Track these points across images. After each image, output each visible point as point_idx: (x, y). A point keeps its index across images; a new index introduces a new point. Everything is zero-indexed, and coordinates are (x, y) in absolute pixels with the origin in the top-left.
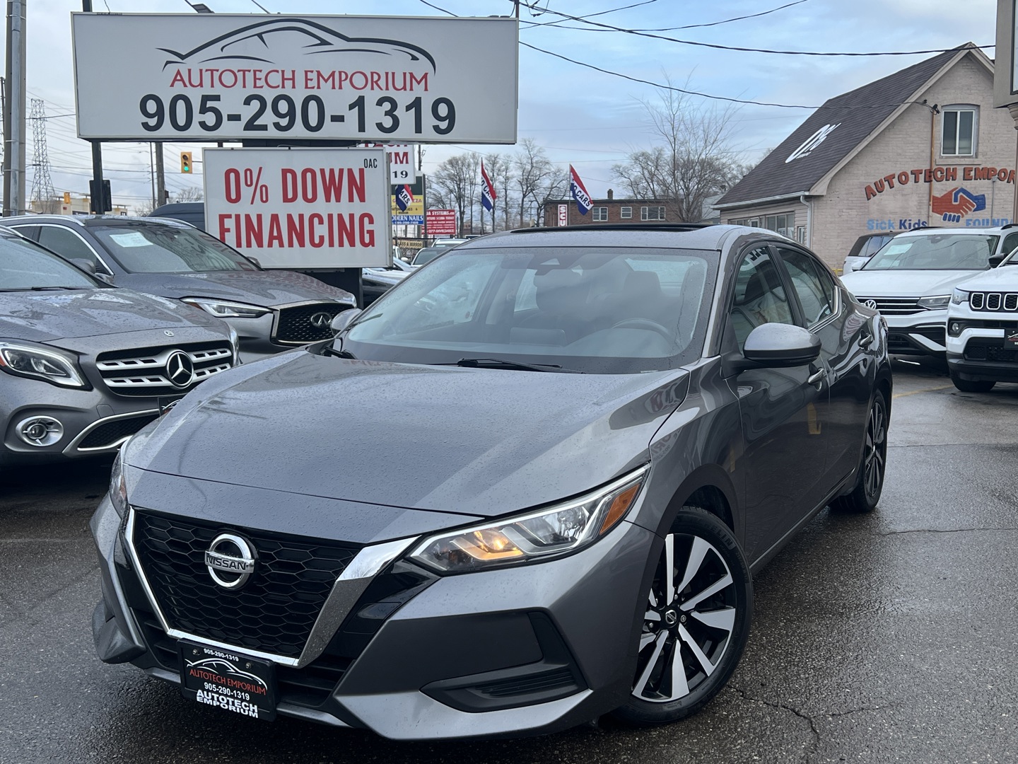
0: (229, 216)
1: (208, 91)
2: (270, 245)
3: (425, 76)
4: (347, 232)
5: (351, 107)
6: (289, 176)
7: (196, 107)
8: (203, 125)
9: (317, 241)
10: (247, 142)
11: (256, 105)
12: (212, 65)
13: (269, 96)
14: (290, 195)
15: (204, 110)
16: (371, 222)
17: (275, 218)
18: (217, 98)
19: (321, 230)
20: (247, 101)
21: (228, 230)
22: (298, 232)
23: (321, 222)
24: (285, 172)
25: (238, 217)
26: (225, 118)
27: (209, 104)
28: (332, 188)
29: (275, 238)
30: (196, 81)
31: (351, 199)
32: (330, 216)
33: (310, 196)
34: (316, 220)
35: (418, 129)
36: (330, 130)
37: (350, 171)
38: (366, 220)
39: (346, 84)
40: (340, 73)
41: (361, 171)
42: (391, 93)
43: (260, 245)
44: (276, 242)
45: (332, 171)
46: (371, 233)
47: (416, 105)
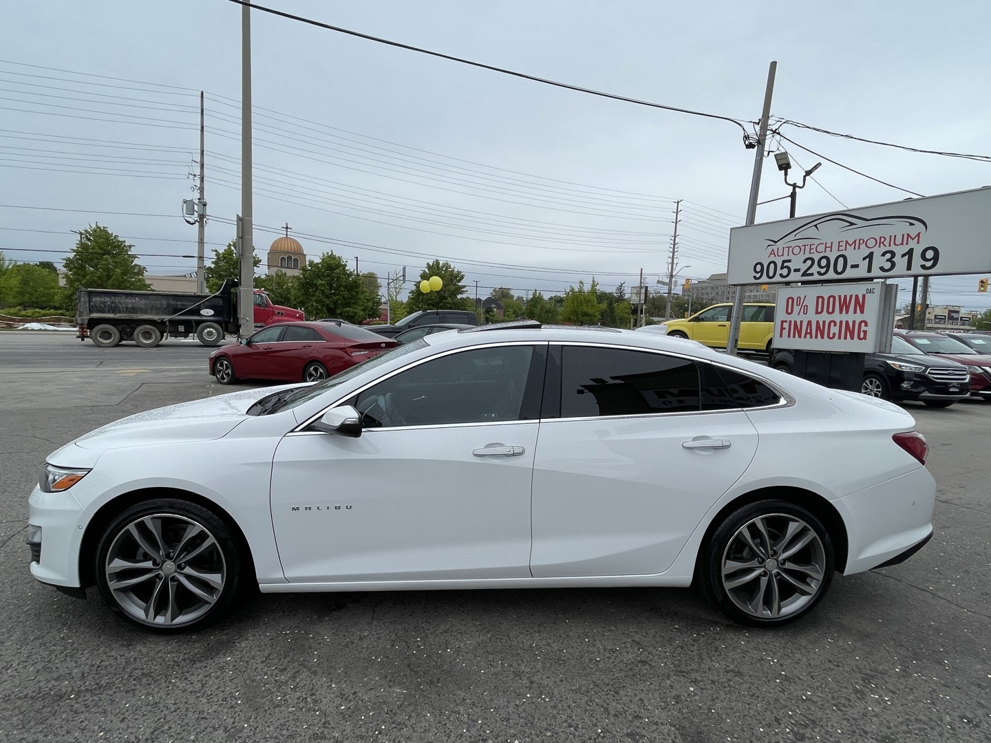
0: (786, 321)
1: (785, 258)
2: (805, 337)
3: (918, 235)
4: (850, 331)
5: (864, 259)
6: (820, 300)
7: (779, 266)
8: (781, 275)
9: (831, 336)
10: (803, 283)
11: (809, 262)
12: (788, 245)
13: (816, 257)
14: (819, 311)
15: (782, 268)
16: (866, 325)
17: (809, 323)
18: (790, 261)
19: (835, 330)
20: (805, 262)
21: (785, 329)
22: (821, 331)
23: (835, 325)
24: (818, 298)
25: (790, 322)
26: (792, 270)
27: (786, 264)
28: (844, 306)
29: (808, 333)
30: (780, 254)
31: (855, 312)
32: (841, 322)
33: (830, 311)
34: (832, 324)
35: (909, 268)
36: (850, 274)
37: (857, 296)
38: (863, 324)
39: (863, 246)
40: (860, 240)
41: (864, 296)
42: (893, 248)
43: (800, 337)
44: (808, 336)
45: (845, 296)
46: (865, 332)
47: (910, 253)
